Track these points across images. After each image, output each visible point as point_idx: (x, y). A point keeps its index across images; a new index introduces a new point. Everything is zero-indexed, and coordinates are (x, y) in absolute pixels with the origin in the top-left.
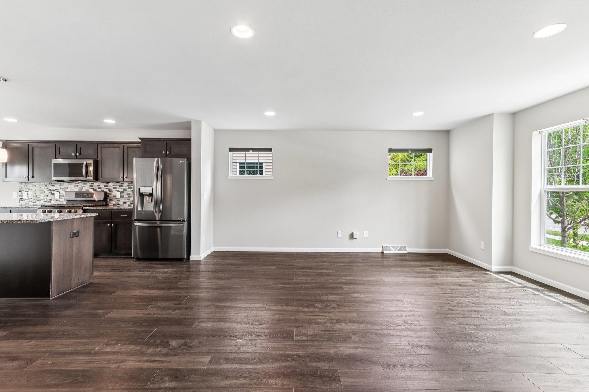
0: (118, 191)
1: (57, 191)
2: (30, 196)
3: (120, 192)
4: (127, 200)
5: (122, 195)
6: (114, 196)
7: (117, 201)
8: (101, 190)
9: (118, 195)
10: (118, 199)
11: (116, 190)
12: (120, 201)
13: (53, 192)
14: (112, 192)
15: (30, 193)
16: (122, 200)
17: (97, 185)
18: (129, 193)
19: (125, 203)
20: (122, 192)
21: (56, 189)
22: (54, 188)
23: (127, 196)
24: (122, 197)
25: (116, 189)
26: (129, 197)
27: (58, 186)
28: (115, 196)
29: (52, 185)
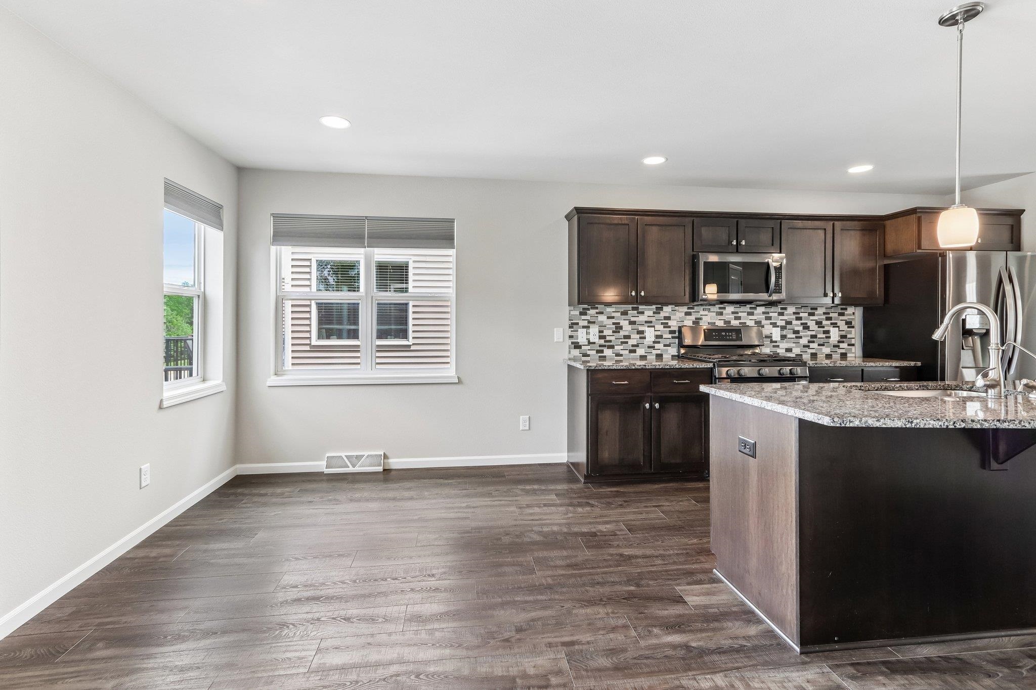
0: (774, 325)
1: (648, 327)
2: (594, 338)
3: (778, 327)
4: (794, 345)
5: (784, 333)
6: (767, 337)
7: (774, 346)
8: (740, 323)
9: (776, 334)
10: (776, 342)
11: (771, 324)
12: (778, 346)
13: (641, 328)
14: (763, 327)
15: (594, 330)
16: (784, 345)
17: (733, 313)
18: (796, 328)
19: (789, 350)
20: (783, 328)
21: (646, 322)
22: (642, 318)
23: (794, 336)
24: (783, 337)
25: (771, 321)
26: (797, 337)
27: (651, 313)
28: (769, 337)
29: (638, 313)
